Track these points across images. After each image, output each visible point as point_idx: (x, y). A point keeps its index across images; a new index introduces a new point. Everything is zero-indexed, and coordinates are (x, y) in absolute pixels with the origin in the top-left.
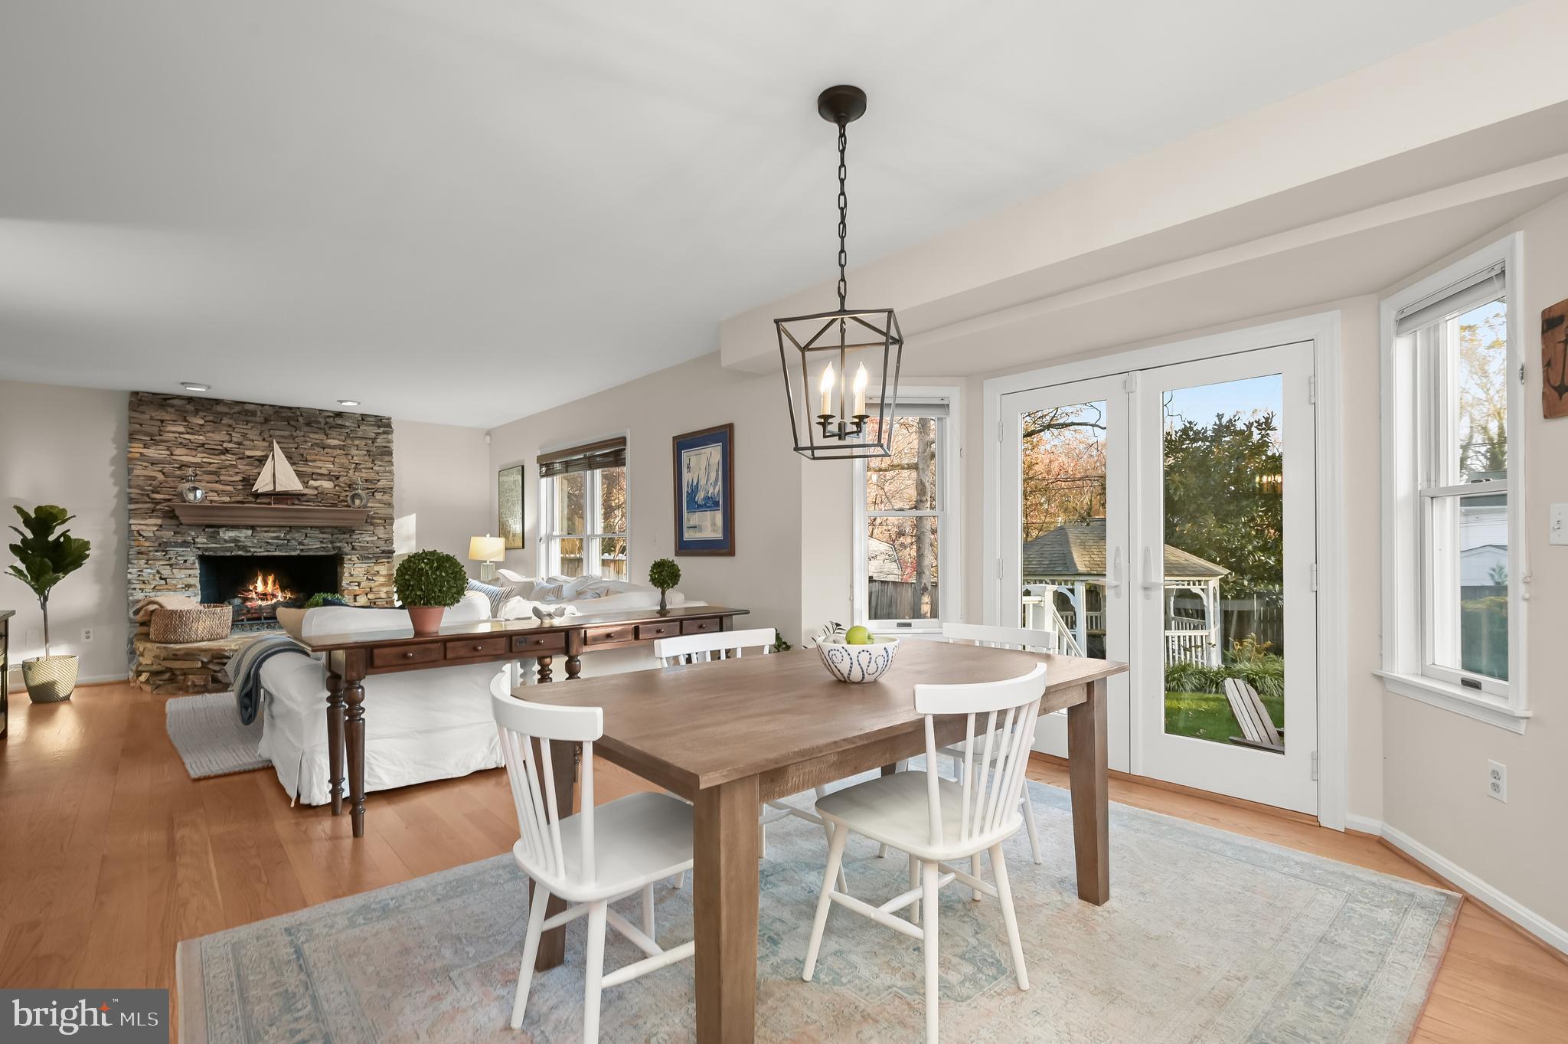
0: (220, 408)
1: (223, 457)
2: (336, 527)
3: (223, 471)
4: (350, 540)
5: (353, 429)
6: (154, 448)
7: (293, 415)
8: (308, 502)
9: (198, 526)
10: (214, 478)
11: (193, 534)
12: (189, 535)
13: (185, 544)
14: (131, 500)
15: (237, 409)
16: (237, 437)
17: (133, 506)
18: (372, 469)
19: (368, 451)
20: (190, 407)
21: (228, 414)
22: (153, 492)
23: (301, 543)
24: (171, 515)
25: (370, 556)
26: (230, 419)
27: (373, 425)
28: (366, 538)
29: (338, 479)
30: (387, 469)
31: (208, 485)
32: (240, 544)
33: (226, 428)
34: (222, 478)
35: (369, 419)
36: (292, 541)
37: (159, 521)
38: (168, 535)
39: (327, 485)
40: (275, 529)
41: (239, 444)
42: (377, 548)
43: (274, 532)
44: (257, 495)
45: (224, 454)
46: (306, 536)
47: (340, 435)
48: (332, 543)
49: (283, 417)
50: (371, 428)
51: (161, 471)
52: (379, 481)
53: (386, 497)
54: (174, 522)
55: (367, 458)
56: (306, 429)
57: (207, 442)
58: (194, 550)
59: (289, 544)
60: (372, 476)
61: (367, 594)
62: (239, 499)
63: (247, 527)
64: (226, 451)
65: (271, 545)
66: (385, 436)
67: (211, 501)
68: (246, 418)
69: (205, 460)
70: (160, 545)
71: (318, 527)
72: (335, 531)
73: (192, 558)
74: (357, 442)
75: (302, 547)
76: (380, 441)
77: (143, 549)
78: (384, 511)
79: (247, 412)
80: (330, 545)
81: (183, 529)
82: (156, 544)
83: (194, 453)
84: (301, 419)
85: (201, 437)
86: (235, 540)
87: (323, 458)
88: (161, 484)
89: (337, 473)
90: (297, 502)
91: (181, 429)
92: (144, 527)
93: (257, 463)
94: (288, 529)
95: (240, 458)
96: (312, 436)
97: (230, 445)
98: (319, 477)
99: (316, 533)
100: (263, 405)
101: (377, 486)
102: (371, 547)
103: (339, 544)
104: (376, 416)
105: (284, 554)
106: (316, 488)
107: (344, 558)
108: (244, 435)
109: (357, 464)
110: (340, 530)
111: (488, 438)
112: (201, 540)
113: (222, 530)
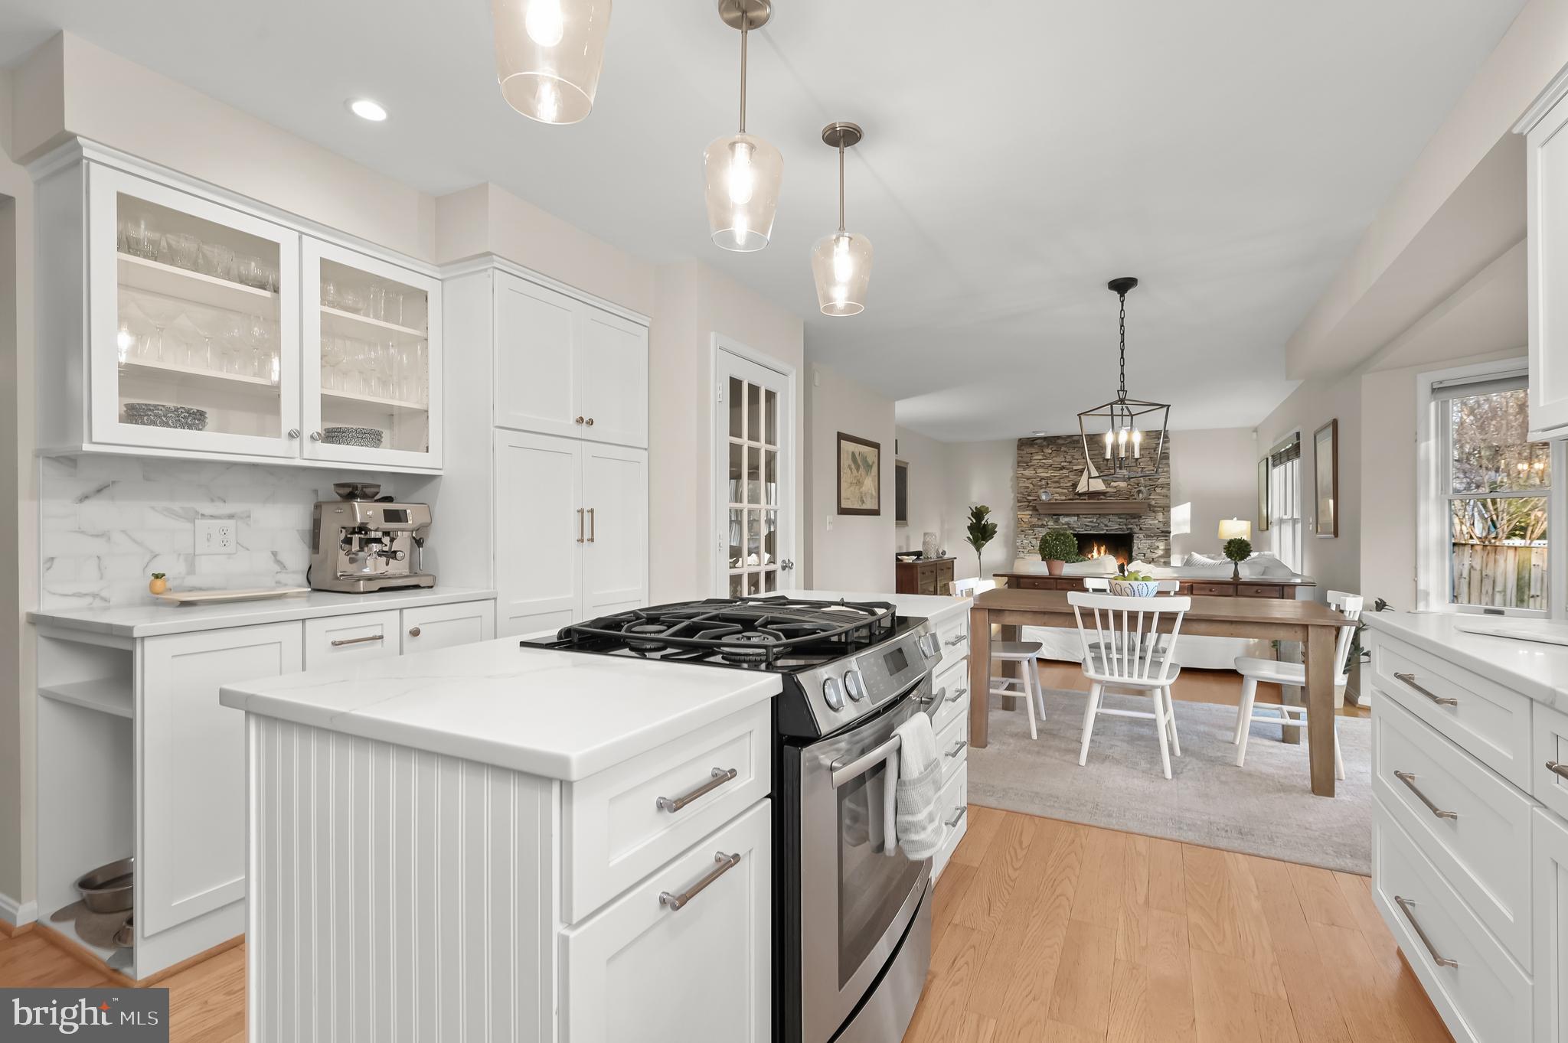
0: (1060, 441)
1: (1061, 472)
2: (1128, 514)
3: (1062, 481)
4: (1138, 524)
6: (1027, 470)
8: (1110, 497)
9: (1050, 515)
10: (1057, 485)
11: (1046, 520)
12: (1044, 520)
13: (1043, 526)
14: (1019, 501)
15: (1069, 440)
16: (1069, 458)
17: (1020, 504)
20: (1045, 443)
21: (1063, 444)
22: (1028, 496)
23: (1106, 526)
24: (1035, 509)
25: (1151, 535)
26: (1065, 447)
27: (1155, 438)
28: (1150, 522)
29: (1130, 480)
30: (1165, 469)
31: (1054, 490)
32: (1070, 525)
33: (1063, 454)
34: (1062, 485)
35: (1151, 434)
37: (1030, 513)
38: (1035, 520)
39: (1123, 484)
40: (1091, 516)
41: (1070, 462)
42: (1158, 529)
43: (1091, 519)
44: (1080, 495)
45: (1062, 469)
46: (1109, 521)
48: (1126, 525)
49: (1094, 441)
50: (1153, 440)
51: (1031, 483)
52: (1159, 479)
53: (1164, 491)
54: (1037, 513)
55: (1149, 463)
57: (1053, 463)
58: (1048, 528)
59: (1099, 526)
62: (1070, 497)
63: (1074, 515)
64: (1063, 468)
65: (1089, 526)
66: (1164, 445)
67: (1056, 500)
68: (1073, 445)
69: (1052, 475)
70: (1032, 526)
71: (1117, 514)
72: (1128, 517)
77: (1023, 529)
78: (1162, 502)
79: (1074, 441)
80: (1124, 527)
81: (1042, 516)
82: (1028, 526)
83: (1047, 471)
85: (1050, 461)
86: (1068, 524)
88: (1031, 490)
90: (1102, 497)
91: (1040, 457)
92: (1023, 516)
93: (1080, 474)
94: (1098, 516)
95: (1071, 472)
97: (1065, 464)
98: (1117, 480)
99: (1116, 519)
101: (1157, 483)
102: (1154, 528)
103: (1129, 526)
106: (1115, 487)
107: (1133, 536)
108: (1073, 457)
110: (1131, 517)
111: (1255, 434)
112: (1051, 523)
113: (1061, 517)
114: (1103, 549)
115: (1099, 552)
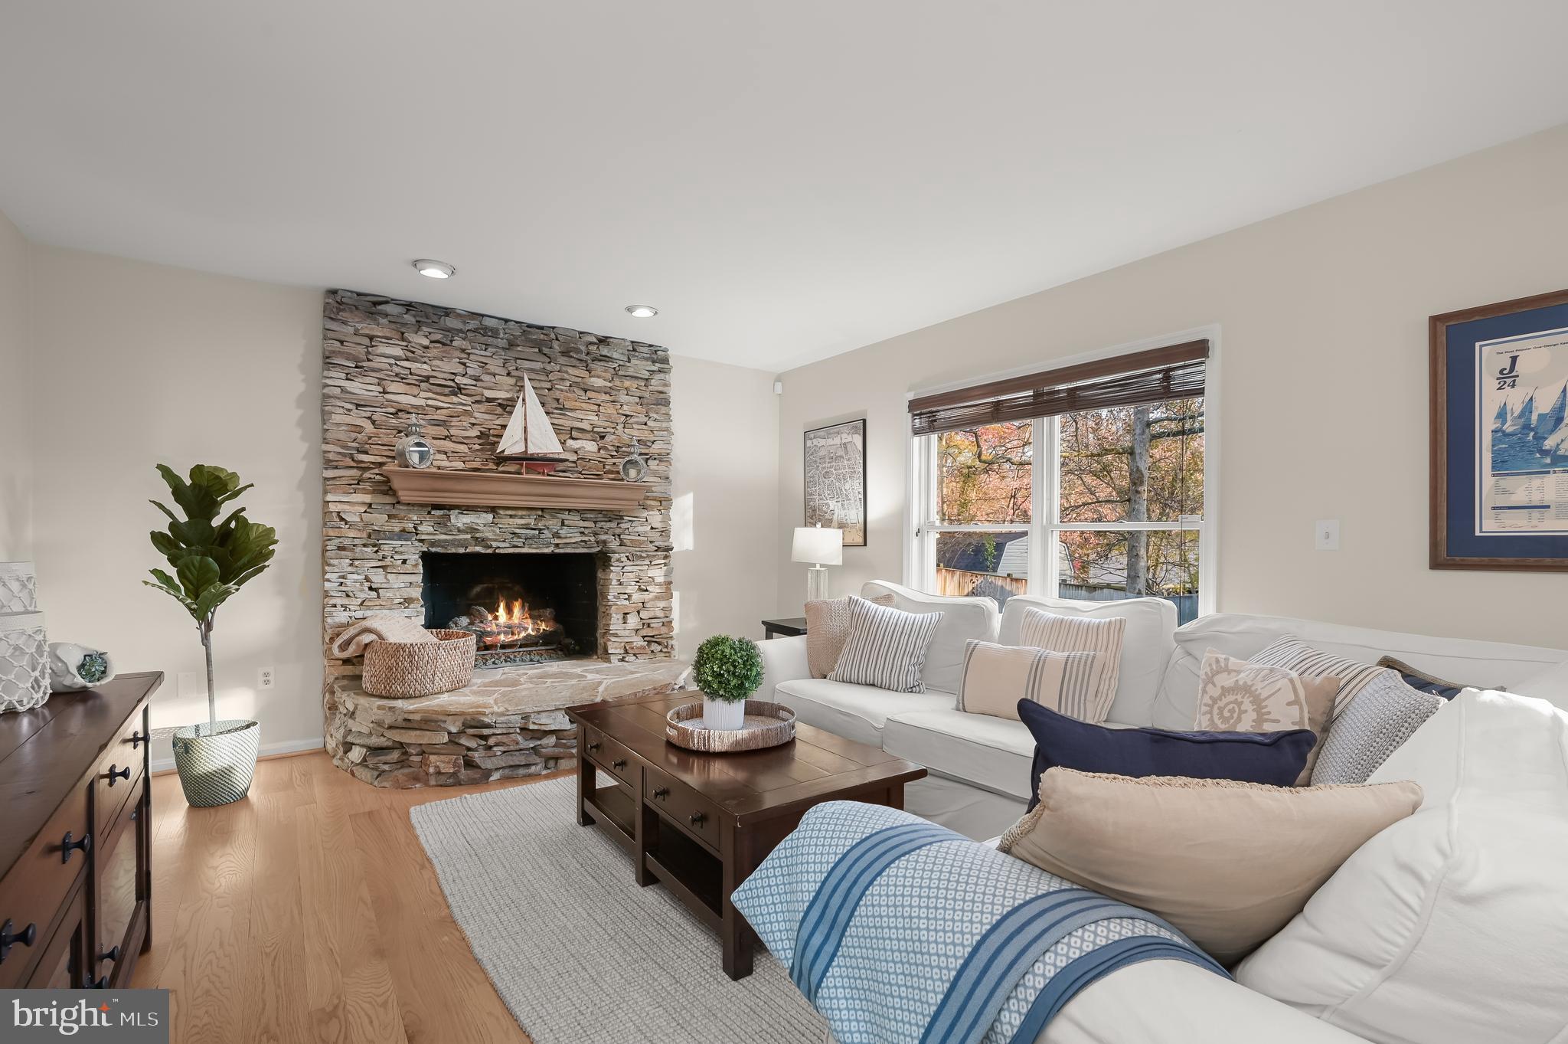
0: (451, 322)
1: (455, 399)
2: (600, 511)
3: (455, 422)
4: (618, 531)
5: (621, 363)
6: (360, 380)
7: (545, 338)
8: (564, 471)
9: (422, 506)
10: (441, 431)
11: (415, 518)
12: (409, 519)
13: (403, 534)
14: (329, 464)
15: (473, 324)
16: (473, 369)
17: (330, 474)
18: (646, 424)
19: (640, 398)
20: (409, 318)
21: (461, 331)
22: (359, 451)
23: (556, 535)
24: (385, 487)
25: (644, 555)
26: (464, 339)
27: (646, 359)
28: (637, 528)
29: (602, 438)
30: (664, 425)
31: (435, 442)
32: (477, 535)
33: (458, 354)
34: (453, 431)
35: (642, 349)
36: (545, 532)
37: (368, 498)
38: (379, 519)
39: (590, 447)
40: (524, 513)
41: (477, 379)
42: (651, 542)
43: (521, 517)
44: (502, 459)
45: (456, 393)
46: (563, 524)
47: (605, 371)
48: (595, 534)
49: (532, 341)
50: (644, 363)
51: (369, 418)
52: (653, 442)
53: (662, 468)
54: (388, 499)
55: (639, 407)
56: (563, 360)
57: (434, 373)
58: (417, 543)
59: (542, 536)
60: (646, 435)
61: (638, 612)
62: (476, 465)
63: (486, 509)
64: (458, 390)
65: (520, 537)
66: (662, 376)
67: (439, 468)
68: (483, 339)
69: (430, 402)
70: (369, 536)
71: (578, 511)
72: (599, 517)
73: (414, 558)
74: (627, 383)
75: (557, 541)
76: (655, 383)
77: (347, 542)
78: (660, 488)
79: (486, 328)
80: (592, 539)
81: (401, 510)
82: (365, 535)
83: (415, 391)
84: (556, 345)
85: (425, 366)
86: (472, 530)
87: (584, 406)
88: (370, 438)
89: (602, 430)
90: (552, 469)
91: (397, 351)
92: (346, 507)
93: (499, 410)
94: (540, 513)
95: (477, 402)
96: (571, 370)
97: (465, 381)
98: (580, 435)
99: (573, 520)
100: (506, 321)
101: (651, 450)
102: (644, 541)
103: (603, 537)
104: (651, 346)
105: (534, 551)
106: (576, 451)
107: (610, 557)
108: (483, 366)
109: (627, 416)
110: (605, 516)
111: (779, 386)
112: (426, 528)
113: (453, 514)
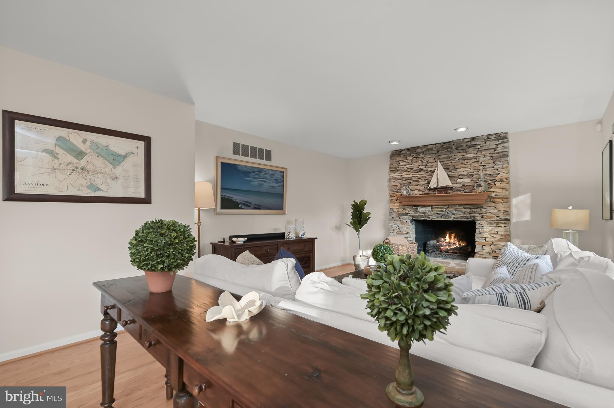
0: (419, 150)
1: (419, 173)
2: (472, 205)
3: (419, 180)
4: (480, 212)
5: (481, 145)
6: (396, 173)
7: (450, 145)
8: (457, 191)
9: (411, 206)
10: (417, 183)
11: (408, 209)
12: (407, 210)
13: (406, 214)
14: (391, 196)
15: (425, 149)
16: (425, 163)
18: (494, 167)
19: (491, 157)
20: (408, 153)
21: (422, 152)
22: (396, 192)
23: (453, 214)
24: (401, 202)
25: (492, 222)
26: (423, 154)
27: (495, 140)
28: (489, 211)
29: (473, 176)
30: (504, 166)
31: (415, 187)
32: (426, 214)
33: (420, 159)
34: (420, 183)
35: (491, 137)
36: (449, 213)
37: (398, 204)
38: (401, 210)
39: (467, 181)
40: (441, 206)
41: (426, 166)
42: (498, 217)
43: (440, 208)
45: (420, 172)
46: (456, 210)
47: (474, 151)
48: (470, 213)
49: (445, 148)
50: (493, 142)
51: (399, 183)
52: (498, 174)
53: (504, 184)
54: (402, 204)
55: (490, 161)
56: (456, 151)
57: (414, 167)
58: (409, 217)
59: (448, 214)
60: (493, 171)
61: (490, 245)
62: (424, 192)
63: (429, 206)
64: (421, 170)
65: (440, 215)
66: (502, 145)
67: (416, 194)
69: (413, 176)
70: (398, 215)
71: (462, 205)
72: (471, 207)
73: (409, 221)
74: (483, 153)
75: (454, 216)
76: (499, 149)
77: (393, 216)
78: (502, 193)
79: (429, 149)
80: (468, 215)
81: (406, 207)
82: (397, 214)
83: (409, 173)
84: (453, 147)
85: (412, 166)
86: (424, 213)
87: (464, 166)
88: (399, 188)
89: (472, 173)
90: (449, 191)
91: (404, 163)
92: (394, 207)
93: (432, 174)
94: (447, 206)
95: (427, 173)
96: (458, 154)
97: (422, 167)
98: (462, 177)
99: (461, 208)
100: (436, 144)
101: (497, 178)
102: (493, 216)
103: (473, 215)
104: (496, 134)
105: (445, 219)
106: (461, 183)
107: (476, 222)
108: (428, 161)
109: (484, 166)
110: (474, 206)
112: (412, 212)
113: (419, 208)
114: (453, 236)
115: (450, 238)
